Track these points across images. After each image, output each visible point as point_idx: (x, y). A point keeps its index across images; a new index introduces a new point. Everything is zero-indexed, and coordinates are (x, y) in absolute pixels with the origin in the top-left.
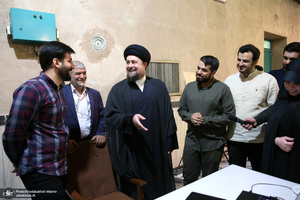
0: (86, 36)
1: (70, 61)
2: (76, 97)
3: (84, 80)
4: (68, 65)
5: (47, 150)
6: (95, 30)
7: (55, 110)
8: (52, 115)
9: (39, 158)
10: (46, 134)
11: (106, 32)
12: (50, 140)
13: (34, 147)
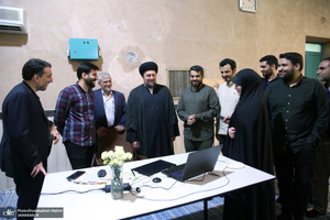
0: (122, 52)
1: (95, 75)
2: (105, 98)
3: (109, 86)
4: (92, 77)
5: (77, 128)
6: (128, 48)
7: (81, 104)
8: (79, 107)
9: (72, 133)
10: (77, 118)
11: (137, 48)
12: (78, 123)
13: (69, 126)
